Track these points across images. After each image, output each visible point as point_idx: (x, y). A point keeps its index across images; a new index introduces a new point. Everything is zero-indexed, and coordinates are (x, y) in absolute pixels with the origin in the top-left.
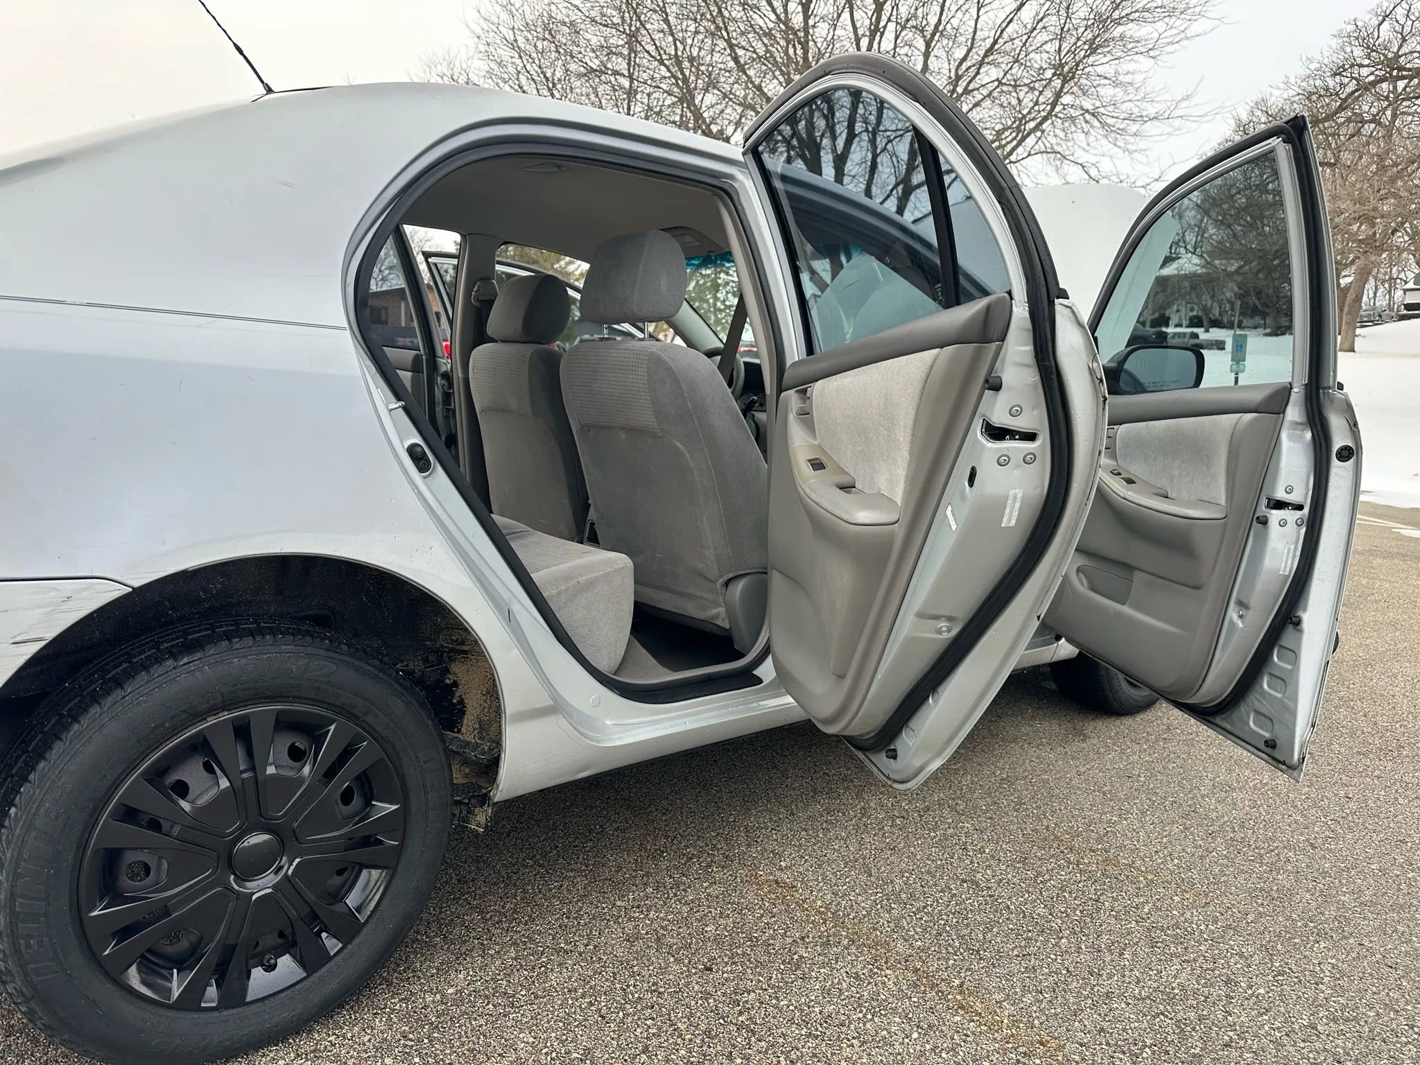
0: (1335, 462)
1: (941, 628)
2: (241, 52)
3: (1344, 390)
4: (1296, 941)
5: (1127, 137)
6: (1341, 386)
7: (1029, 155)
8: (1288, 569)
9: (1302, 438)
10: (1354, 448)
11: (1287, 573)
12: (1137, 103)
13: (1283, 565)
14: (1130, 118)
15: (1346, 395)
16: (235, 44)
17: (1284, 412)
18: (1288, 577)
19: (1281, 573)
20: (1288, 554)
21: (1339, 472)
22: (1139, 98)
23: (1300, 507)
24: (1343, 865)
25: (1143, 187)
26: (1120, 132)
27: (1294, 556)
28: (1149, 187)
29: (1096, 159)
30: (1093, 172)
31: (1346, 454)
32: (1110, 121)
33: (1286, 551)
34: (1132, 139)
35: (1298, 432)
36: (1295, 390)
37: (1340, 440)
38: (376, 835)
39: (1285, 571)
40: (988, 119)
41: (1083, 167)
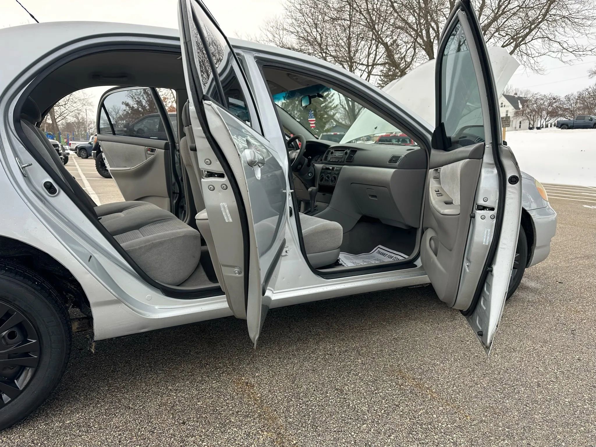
0: (508, 185)
1: (235, 271)
2: (33, 17)
3: (508, 145)
4: (492, 438)
5: (586, 27)
6: (505, 143)
7: (532, 40)
8: (487, 242)
9: (492, 172)
10: (519, 177)
11: (487, 244)
12: (590, 10)
13: (484, 240)
14: (587, 18)
15: (509, 148)
16: (30, 14)
17: (482, 158)
18: (488, 246)
19: (484, 244)
20: (487, 233)
21: (511, 189)
22: (591, 8)
23: (492, 209)
24: (549, 398)
25: (590, 50)
26: (581, 25)
27: (490, 235)
28: (593, 50)
29: (567, 39)
30: (565, 45)
31: (514, 180)
32: (576, 20)
33: (486, 232)
34: (588, 28)
35: (490, 170)
36: (487, 146)
37: (510, 173)
38: (29, 352)
39: (486, 243)
40: (515, 25)
41: (560, 43)
